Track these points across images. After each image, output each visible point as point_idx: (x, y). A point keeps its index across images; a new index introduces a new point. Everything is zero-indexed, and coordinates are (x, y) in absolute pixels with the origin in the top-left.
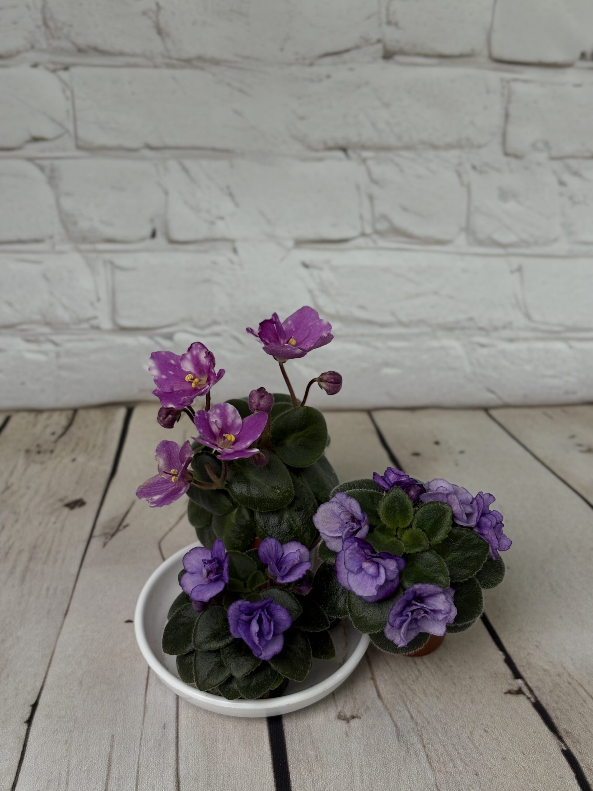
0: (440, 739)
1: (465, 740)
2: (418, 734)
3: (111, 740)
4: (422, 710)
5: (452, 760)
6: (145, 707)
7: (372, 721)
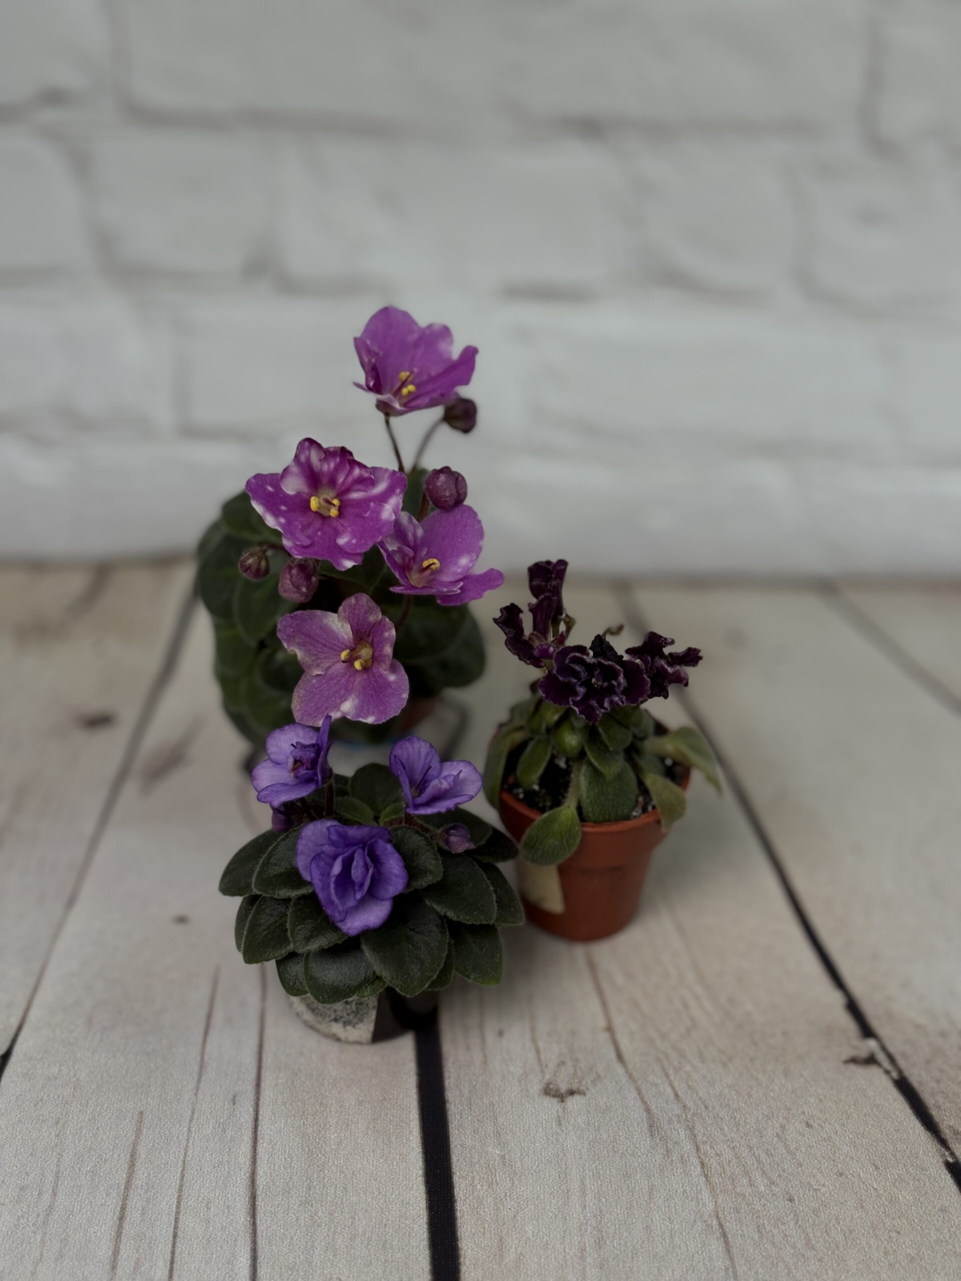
0: (725, 1136)
1: (770, 1139)
2: (688, 1126)
3: (138, 1121)
4: (695, 1084)
5: (746, 1173)
6: (202, 1066)
7: (604, 1099)
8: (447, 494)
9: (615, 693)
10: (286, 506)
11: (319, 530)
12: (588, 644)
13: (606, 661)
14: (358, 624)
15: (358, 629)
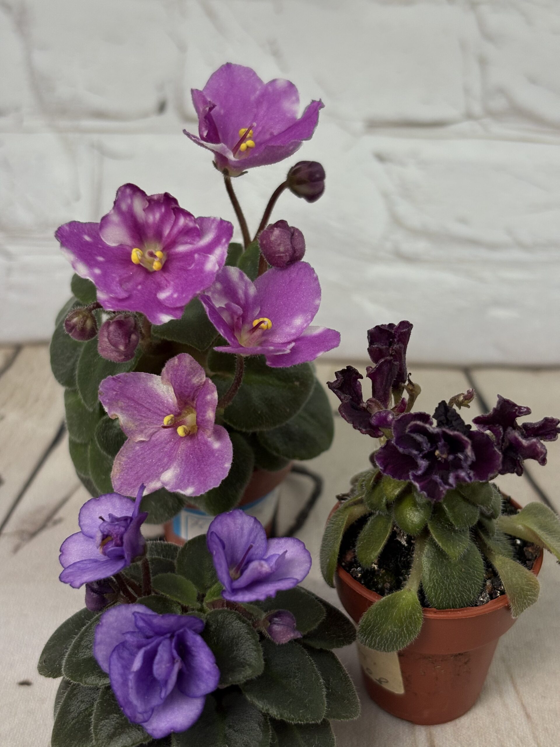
8: (282, 249)
9: (461, 467)
10: (103, 257)
11: (140, 284)
12: (431, 411)
13: (452, 430)
14: (180, 387)
15: (181, 392)
